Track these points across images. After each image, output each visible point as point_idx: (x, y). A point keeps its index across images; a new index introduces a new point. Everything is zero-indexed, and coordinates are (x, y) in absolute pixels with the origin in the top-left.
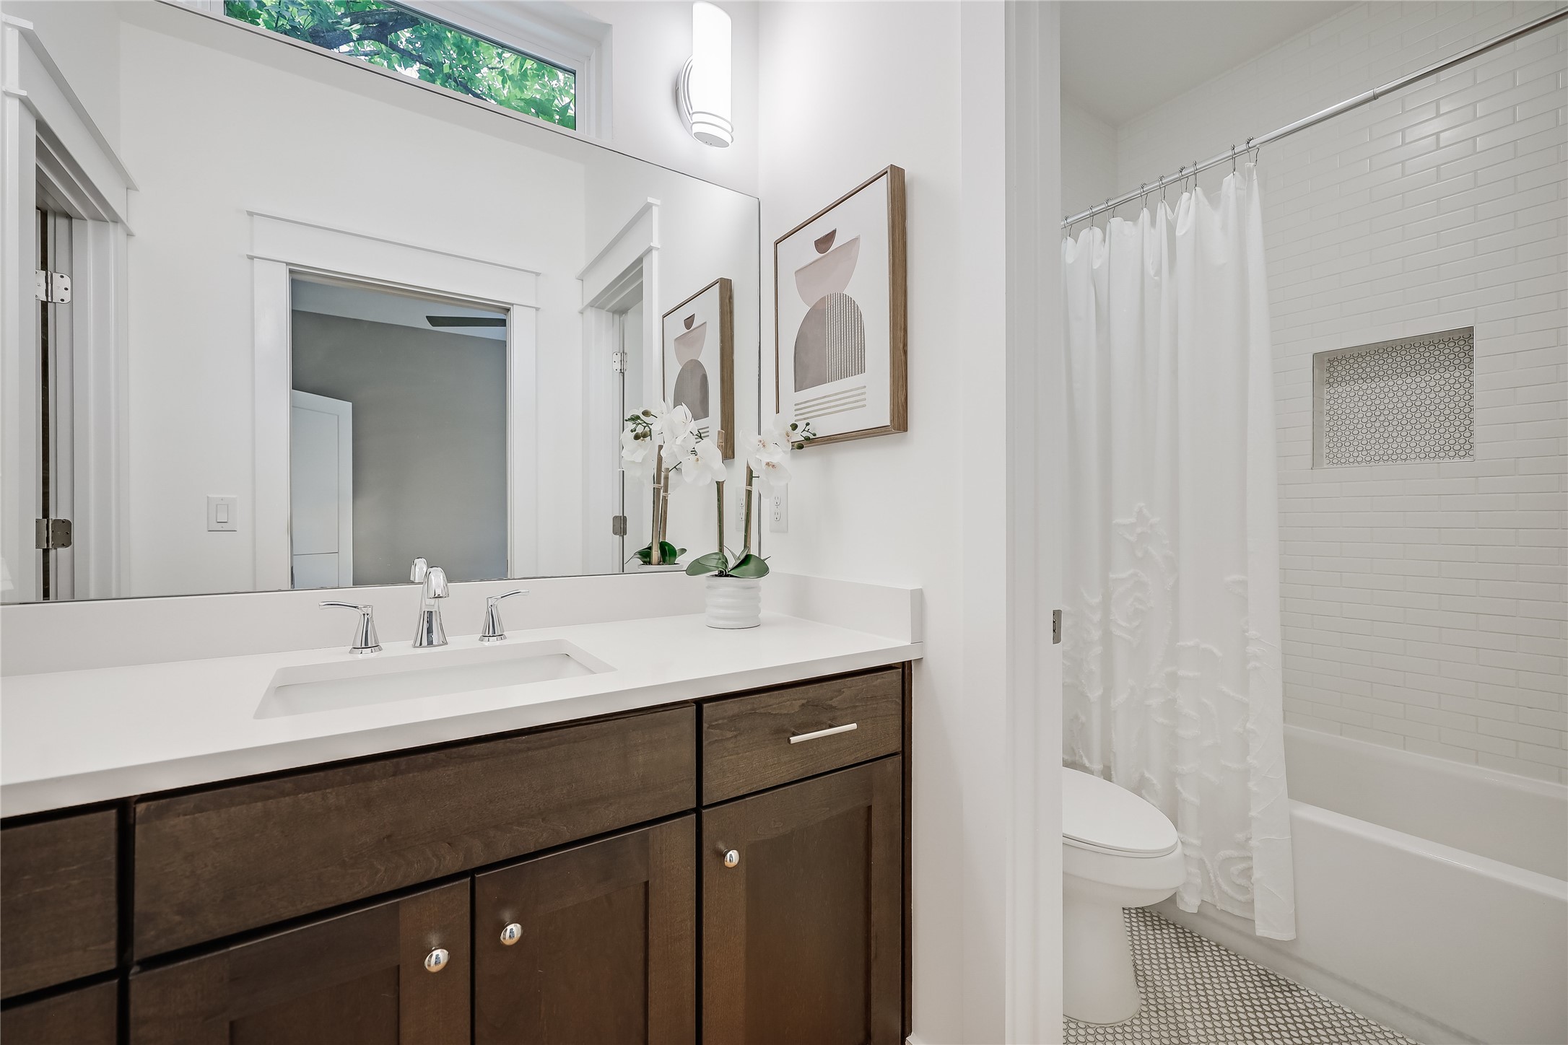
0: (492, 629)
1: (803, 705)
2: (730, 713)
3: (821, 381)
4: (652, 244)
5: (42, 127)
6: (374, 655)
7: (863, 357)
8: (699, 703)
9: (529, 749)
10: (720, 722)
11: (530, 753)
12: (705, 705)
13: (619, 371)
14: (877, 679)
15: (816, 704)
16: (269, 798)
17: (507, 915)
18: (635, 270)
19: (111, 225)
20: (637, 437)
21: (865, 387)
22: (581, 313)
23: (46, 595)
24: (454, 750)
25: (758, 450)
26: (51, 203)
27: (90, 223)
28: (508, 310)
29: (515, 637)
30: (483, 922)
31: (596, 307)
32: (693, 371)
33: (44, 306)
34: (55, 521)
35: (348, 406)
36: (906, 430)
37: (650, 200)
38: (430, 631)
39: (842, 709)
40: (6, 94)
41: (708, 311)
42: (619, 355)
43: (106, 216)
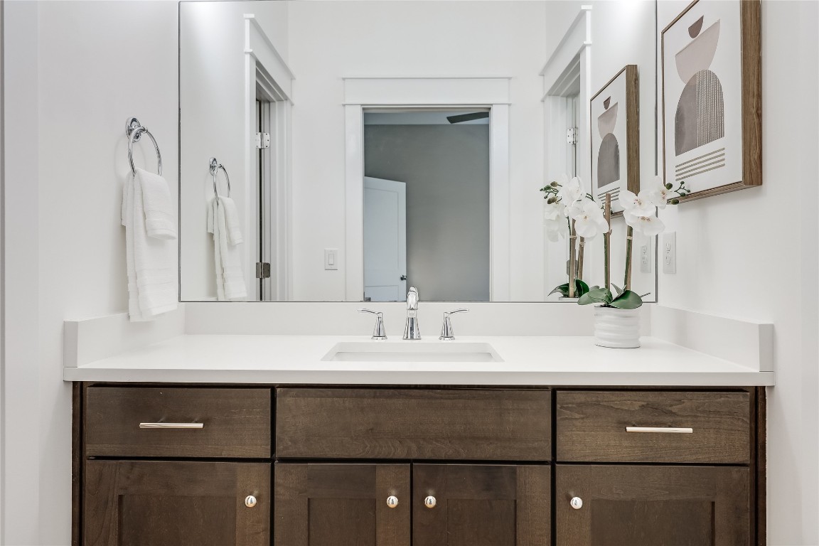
0: (447, 333)
1: (643, 405)
2: (579, 401)
3: (694, 146)
4: (585, 43)
5: (258, 64)
6: (383, 341)
7: (722, 124)
8: (555, 390)
9: (442, 398)
10: (570, 405)
11: (442, 401)
12: (558, 392)
13: (572, 143)
14: (721, 397)
15: (655, 407)
16: (323, 397)
17: (430, 491)
18: (575, 66)
19: (285, 101)
20: (549, 202)
21: (724, 149)
22: (543, 101)
23: (261, 299)
24: (402, 390)
25: (634, 208)
26: (263, 98)
27: (277, 103)
28: (490, 109)
29: (459, 339)
30: (417, 491)
31: (554, 95)
32: (610, 141)
33: (260, 150)
34: (264, 264)
35: (403, 185)
36: (761, 184)
37: (583, 7)
38: (412, 329)
39: (683, 416)
40: (246, 53)
41: (618, 94)
42: (572, 130)
43: (283, 98)
